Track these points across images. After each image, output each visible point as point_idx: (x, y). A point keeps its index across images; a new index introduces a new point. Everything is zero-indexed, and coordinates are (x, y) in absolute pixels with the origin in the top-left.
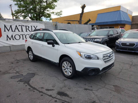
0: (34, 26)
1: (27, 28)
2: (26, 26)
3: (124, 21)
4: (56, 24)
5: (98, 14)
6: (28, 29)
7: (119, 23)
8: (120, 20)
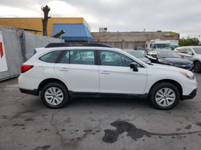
3: (89, 37)
4: (22, 34)
5: (53, 24)
7: (85, 40)
8: (86, 36)
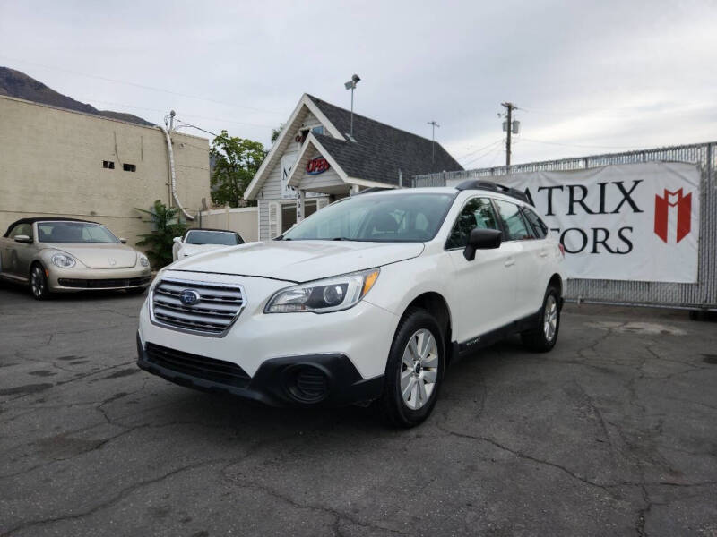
0: (620, 185)
1: (578, 195)
2: (571, 188)
6: (581, 203)
